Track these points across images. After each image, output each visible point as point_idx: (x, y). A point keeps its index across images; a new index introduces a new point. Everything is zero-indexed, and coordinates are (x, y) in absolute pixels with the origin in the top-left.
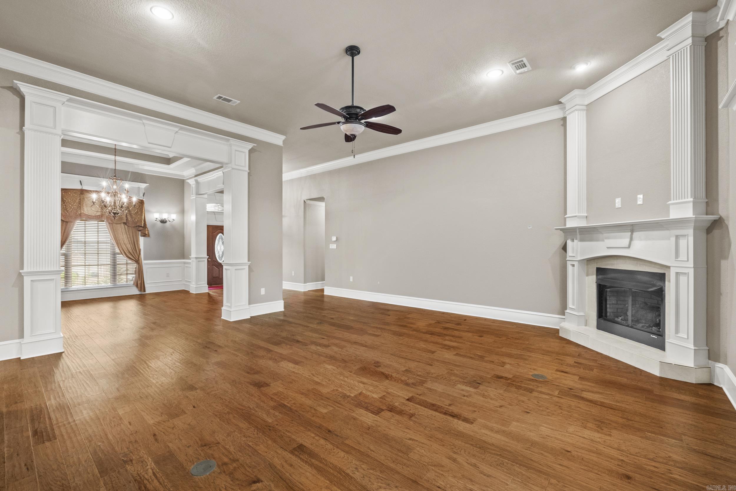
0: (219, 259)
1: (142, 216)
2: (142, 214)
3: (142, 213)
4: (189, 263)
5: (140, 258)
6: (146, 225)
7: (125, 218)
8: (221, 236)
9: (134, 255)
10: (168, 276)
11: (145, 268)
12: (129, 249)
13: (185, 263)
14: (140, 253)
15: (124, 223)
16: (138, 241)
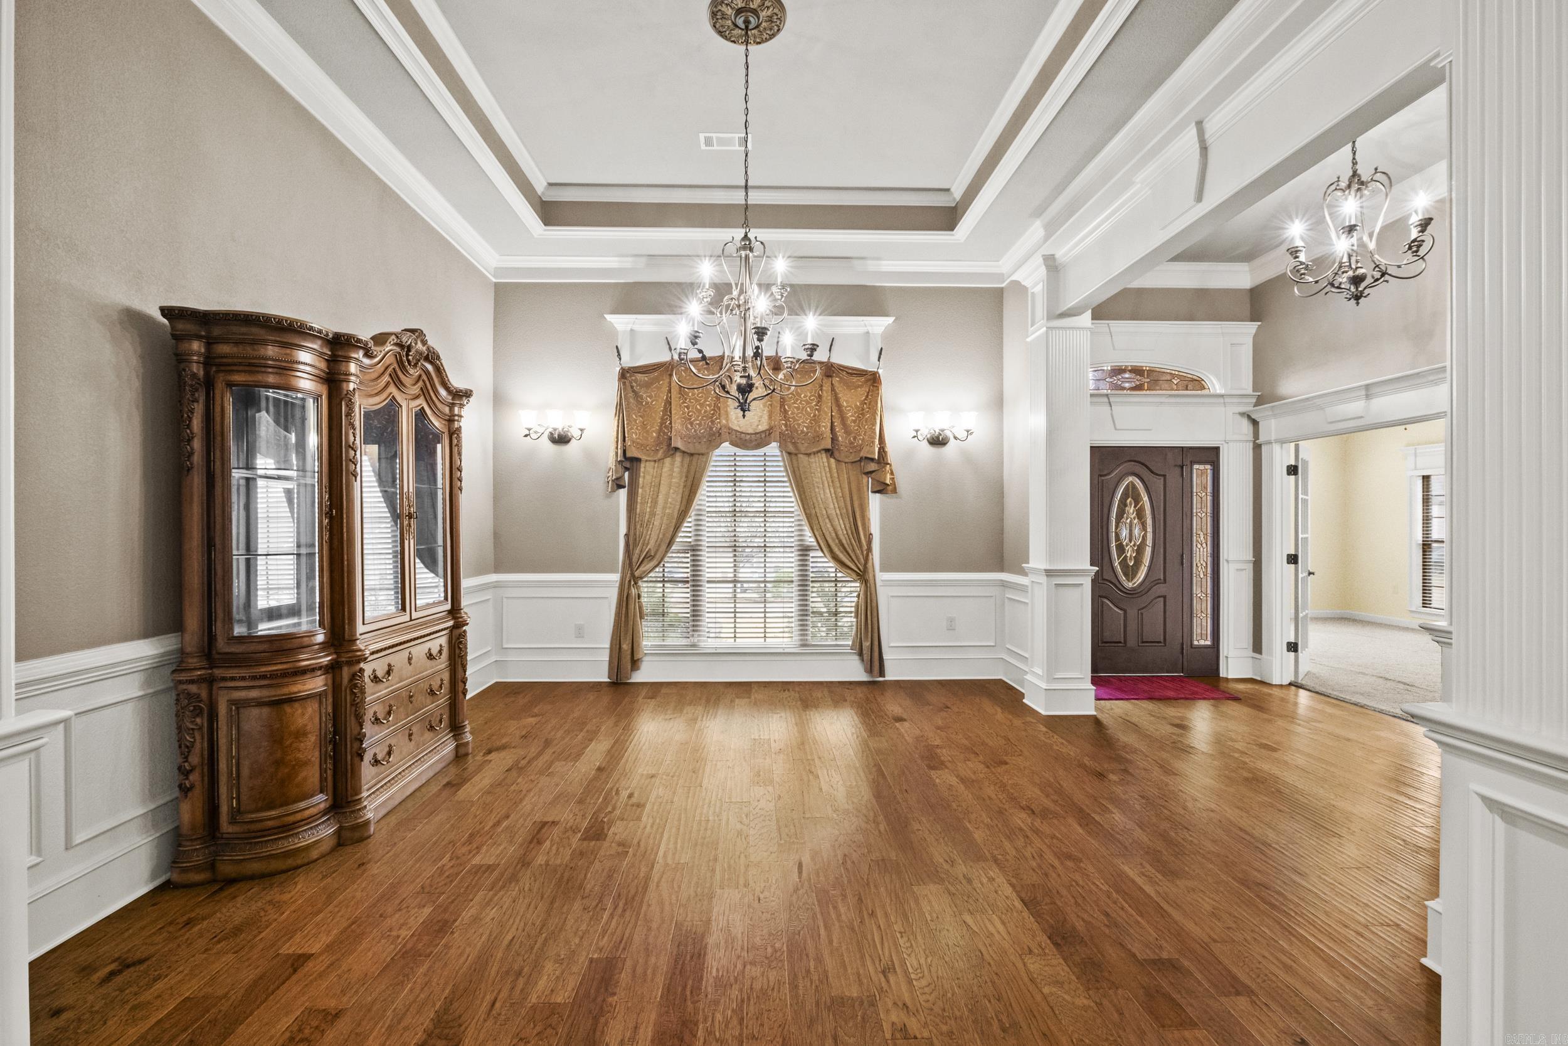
0: (1126, 575)
1: (874, 424)
2: (875, 419)
3: (874, 414)
4: (1022, 589)
5: (870, 564)
6: (885, 452)
7: (828, 435)
8: (1134, 487)
9: (852, 555)
10: (951, 625)
11: (884, 596)
12: (840, 533)
13: (1004, 584)
14: (869, 549)
15: (827, 450)
16: (864, 507)
